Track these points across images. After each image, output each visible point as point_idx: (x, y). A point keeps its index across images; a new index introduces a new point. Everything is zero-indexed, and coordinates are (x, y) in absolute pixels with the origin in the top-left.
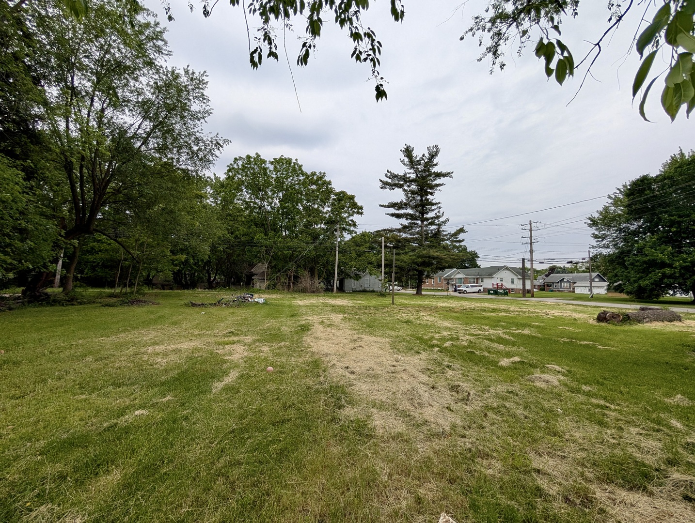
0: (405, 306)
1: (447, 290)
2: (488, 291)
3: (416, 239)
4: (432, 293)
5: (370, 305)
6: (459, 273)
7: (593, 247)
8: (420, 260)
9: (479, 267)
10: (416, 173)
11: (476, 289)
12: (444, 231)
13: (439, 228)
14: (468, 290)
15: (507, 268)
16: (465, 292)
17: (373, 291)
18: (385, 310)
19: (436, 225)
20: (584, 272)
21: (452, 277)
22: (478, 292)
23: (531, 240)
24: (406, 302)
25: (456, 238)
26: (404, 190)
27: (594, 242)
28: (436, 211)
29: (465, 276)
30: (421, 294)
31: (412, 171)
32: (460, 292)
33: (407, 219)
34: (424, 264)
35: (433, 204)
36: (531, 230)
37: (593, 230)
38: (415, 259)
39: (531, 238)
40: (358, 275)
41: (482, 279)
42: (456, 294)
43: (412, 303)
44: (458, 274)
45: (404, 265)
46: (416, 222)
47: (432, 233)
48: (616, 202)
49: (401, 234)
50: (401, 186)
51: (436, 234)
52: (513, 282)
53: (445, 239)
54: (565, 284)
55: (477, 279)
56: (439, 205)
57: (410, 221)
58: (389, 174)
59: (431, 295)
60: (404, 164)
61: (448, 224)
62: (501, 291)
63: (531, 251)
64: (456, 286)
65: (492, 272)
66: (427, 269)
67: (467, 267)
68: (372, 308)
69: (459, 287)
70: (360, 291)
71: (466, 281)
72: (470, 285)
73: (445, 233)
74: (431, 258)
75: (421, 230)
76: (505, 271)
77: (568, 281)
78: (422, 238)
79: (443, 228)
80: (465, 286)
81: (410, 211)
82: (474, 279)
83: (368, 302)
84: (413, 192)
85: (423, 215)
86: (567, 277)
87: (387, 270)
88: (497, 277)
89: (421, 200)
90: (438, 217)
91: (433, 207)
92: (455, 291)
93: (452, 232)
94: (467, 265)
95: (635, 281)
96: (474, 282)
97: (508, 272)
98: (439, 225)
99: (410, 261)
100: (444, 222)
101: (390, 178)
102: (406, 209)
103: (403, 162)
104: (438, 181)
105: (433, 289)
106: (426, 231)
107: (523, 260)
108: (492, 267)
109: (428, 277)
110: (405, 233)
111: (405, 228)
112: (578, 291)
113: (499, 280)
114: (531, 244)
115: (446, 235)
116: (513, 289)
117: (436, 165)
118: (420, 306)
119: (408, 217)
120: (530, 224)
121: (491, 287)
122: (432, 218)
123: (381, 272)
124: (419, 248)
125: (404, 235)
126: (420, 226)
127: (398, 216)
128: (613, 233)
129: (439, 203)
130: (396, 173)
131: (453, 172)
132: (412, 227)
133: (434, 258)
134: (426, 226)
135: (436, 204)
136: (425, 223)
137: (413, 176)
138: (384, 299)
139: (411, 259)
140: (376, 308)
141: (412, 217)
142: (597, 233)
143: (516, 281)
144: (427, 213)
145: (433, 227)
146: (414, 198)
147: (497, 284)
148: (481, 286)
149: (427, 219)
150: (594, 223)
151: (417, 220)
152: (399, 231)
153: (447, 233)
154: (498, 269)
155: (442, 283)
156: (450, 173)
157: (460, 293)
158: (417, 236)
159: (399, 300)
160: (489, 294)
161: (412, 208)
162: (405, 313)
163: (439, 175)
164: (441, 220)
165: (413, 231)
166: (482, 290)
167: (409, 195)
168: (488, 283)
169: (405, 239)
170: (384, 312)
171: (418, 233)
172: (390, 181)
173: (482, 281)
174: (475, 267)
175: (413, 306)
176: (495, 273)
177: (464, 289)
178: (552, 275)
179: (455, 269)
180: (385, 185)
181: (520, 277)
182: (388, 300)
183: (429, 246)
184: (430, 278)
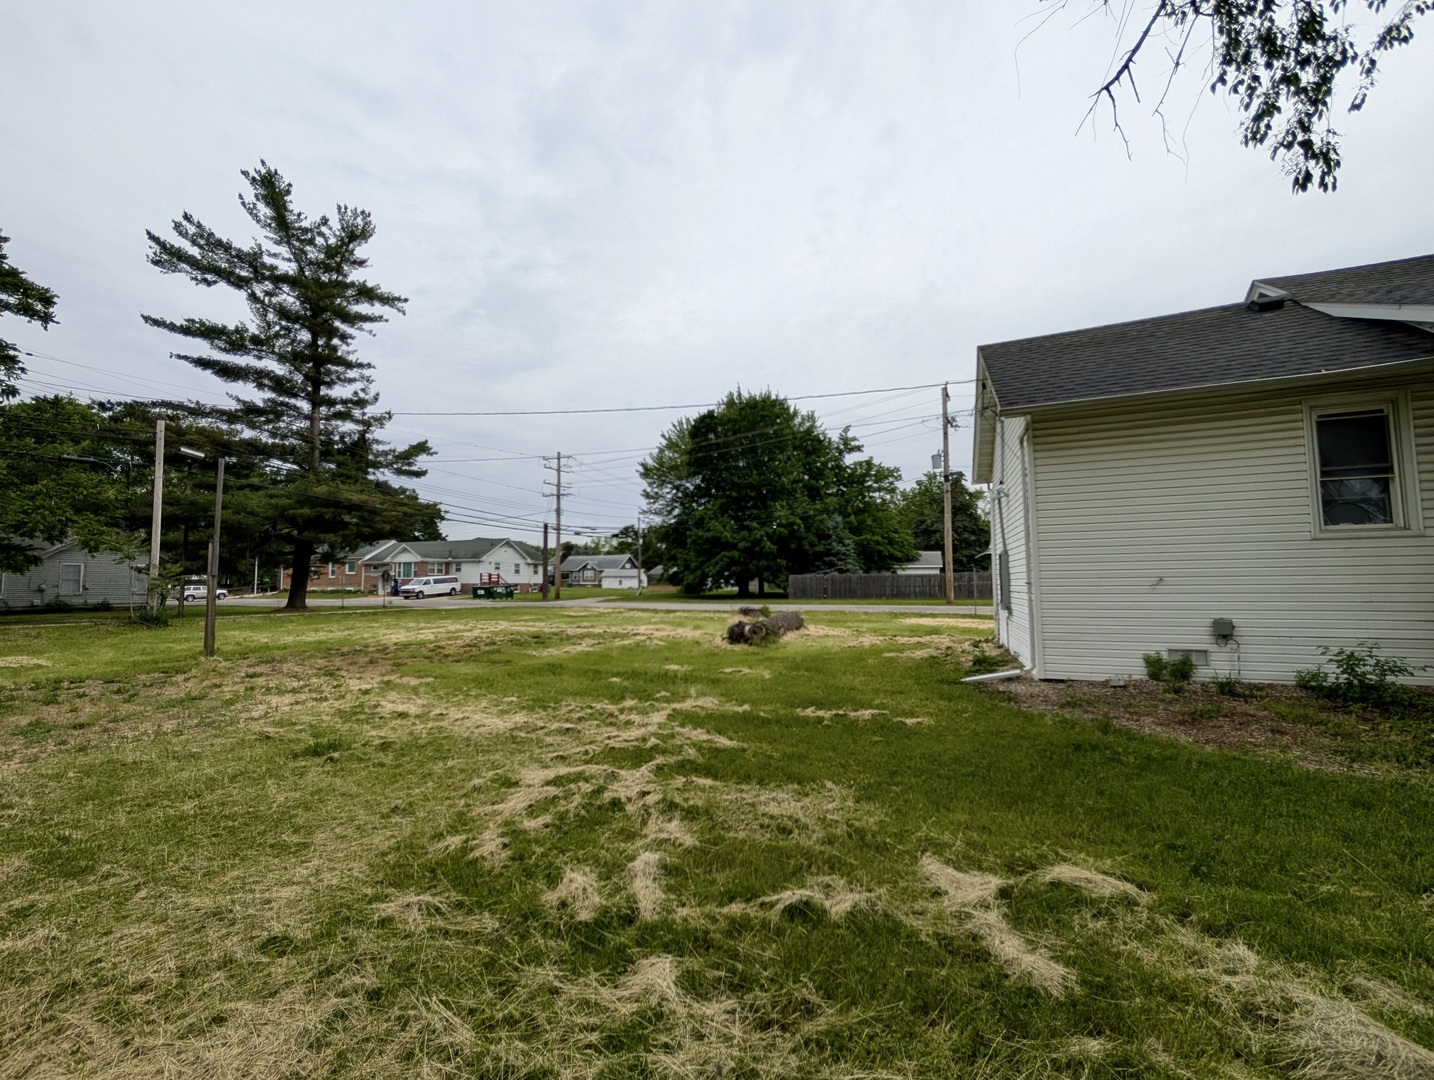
0: (269, 657)
1: (373, 592)
2: (472, 591)
3: (292, 450)
4: (337, 602)
5: (82, 670)
6: (405, 550)
7: (644, 512)
8: (306, 511)
9: (444, 539)
10: (297, 261)
11: (445, 588)
12: (378, 442)
13: (365, 432)
14: (427, 590)
15: (508, 543)
16: (419, 595)
17: (105, 607)
18: (170, 692)
19: (357, 422)
20: (609, 553)
21: (388, 560)
22: (449, 594)
23: (559, 490)
24: (263, 638)
25: (410, 464)
26: (253, 297)
27: (644, 503)
28: (358, 386)
29: (419, 559)
30: (304, 607)
31: (284, 250)
32: (408, 595)
33: (260, 386)
34: (319, 524)
35: (349, 365)
36: (559, 471)
37: (644, 484)
38: (291, 507)
39: (559, 485)
40: (20, 549)
41: (458, 564)
42: (398, 600)
43: (289, 639)
44: (399, 554)
45: (250, 520)
46: (292, 401)
47: (344, 442)
48: (671, 445)
49: (239, 427)
50: (239, 283)
51: (355, 444)
52: (517, 571)
53: (380, 462)
54: (589, 574)
55: (448, 564)
56: (366, 372)
57: (269, 395)
58: (192, 230)
59: (332, 608)
60: (256, 217)
61: (388, 425)
62: (499, 590)
63: (558, 511)
64: (396, 581)
65: (478, 549)
66: (331, 537)
67: (416, 539)
68: (94, 689)
69: (406, 582)
70: (33, 610)
71: (422, 569)
72: (431, 578)
73: (381, 448)
74: (344, 507)
75: (311, 429)
76: (504, 549)
77: (593, 569)
78: (313, 449)
79: (376, 433)
80: (420, 582)
81: (271, 365)
82: (440, 564)
83: (70, 655)
84: (283, 312)
85: (317, 389)
86: (591, 560)
87: (176, 536)
88: (490, 559)
89: (313, 344)
90: (361, 403)
91: (351, 374)
92: (395, 592)
93: (401, 448)
94: (417, 534)
95: (697, 568)
96: (440, 571)
97: (510, 551)
98: (367, 424)
99: (270, 513)
100: (380, 421)
101: (194, 243)
102: (260, 358)
103: (252, 211)
104: (363, 308)
105: (332, 592)
106: (329, 433)
107: (546, 527)
108: (478, 540)
109: (327, 558)
110: (252, 426)
111: (249, 413)
112: (606, 584)
113: (493, 566)
114: (558, 496)
115: (385, 453)
116: (516, 585)
117: (361, 263)
118: (327, 650)
119: (266, 382)
120: (559, 459)
121: (475, 580)
122: (344, 402)
123: (148, 540)
124: (303, 477)
125: (248, 434)
126: (307, 417)
127: (227, 372)
128: (668, 491)
129: (369, 366)
130: (222, 234)
131: (406, 300)
132: (278, 416)
133: (351, 507)
134: (328, 418)
135: (360, 366)
136: (323, 410)
137: (288, 268)
138: (162, 633)
139: (276, 507)
140: (119, 684)
141: (279, 385)
142: (649, 490)
143: (524, 569)
144: (330, 385)
145: (347, 427)
146: (288, 330)
147: (490, 575)
148: (455, 580)
149: (331, 402)
150: (647, 472)
151: (295, 396)
152: (231, 417)
153: (386, 448)
154: (491, 544)
155: (359, 575)
156: (399, 299)
157: (407, 598)
158: (295, 442)
159: (230, 636)
160: (476, 596)
161: (282, 358)
162: (281, 692)
163: (367, 293)
164: (371, 411)
165: (282, 425)
166: (458, 588)
167: (271, 316)
168: (471, 574)
169: (254, 447)
170: (172, 704)
171: (299, 434)
172: (195, 252)
173: (458, 570)
174: (435, 539)
175: (301, 653)
176: (485, 551)
177: (418, 588)
178: (570, 558)
179: (393, 542)
180: (169, 257)
181: (529, 561)
182: (184, 640)
183: (334, 476)
184: (336, 561)
